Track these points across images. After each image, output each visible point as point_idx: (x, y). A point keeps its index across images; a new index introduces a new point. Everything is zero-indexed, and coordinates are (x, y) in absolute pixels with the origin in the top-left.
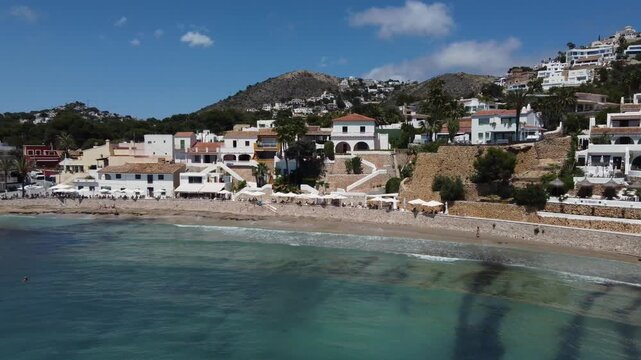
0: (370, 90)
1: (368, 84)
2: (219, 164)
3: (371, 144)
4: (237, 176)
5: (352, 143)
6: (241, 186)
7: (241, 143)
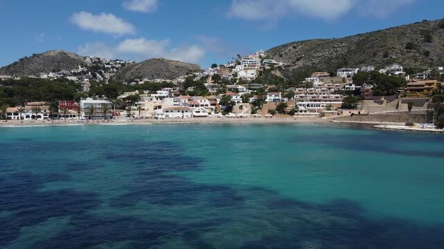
0: (106, 66)
1: (104, 62)
2: (200, 107)
3: (241, 101)
4: (208, 111)
5: (236, 101)
6: (210, 113)
7: (203, 101)
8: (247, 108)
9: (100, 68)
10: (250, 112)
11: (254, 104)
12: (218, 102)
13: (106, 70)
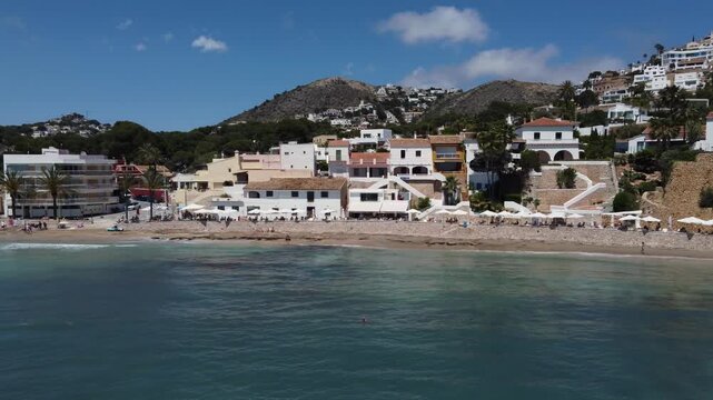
0: (410, 100)
1: (408, 93)
2: (391, 178)
3: (575, 153)
4: (416, 192)
5: (552, 153)
6: (424, 205)
7: (410, 153)
8: (598, 180)
9: (399, 104)
10: (610, 199)
11: (643, 162)
12: (470, 157)
13: (409, 106)
